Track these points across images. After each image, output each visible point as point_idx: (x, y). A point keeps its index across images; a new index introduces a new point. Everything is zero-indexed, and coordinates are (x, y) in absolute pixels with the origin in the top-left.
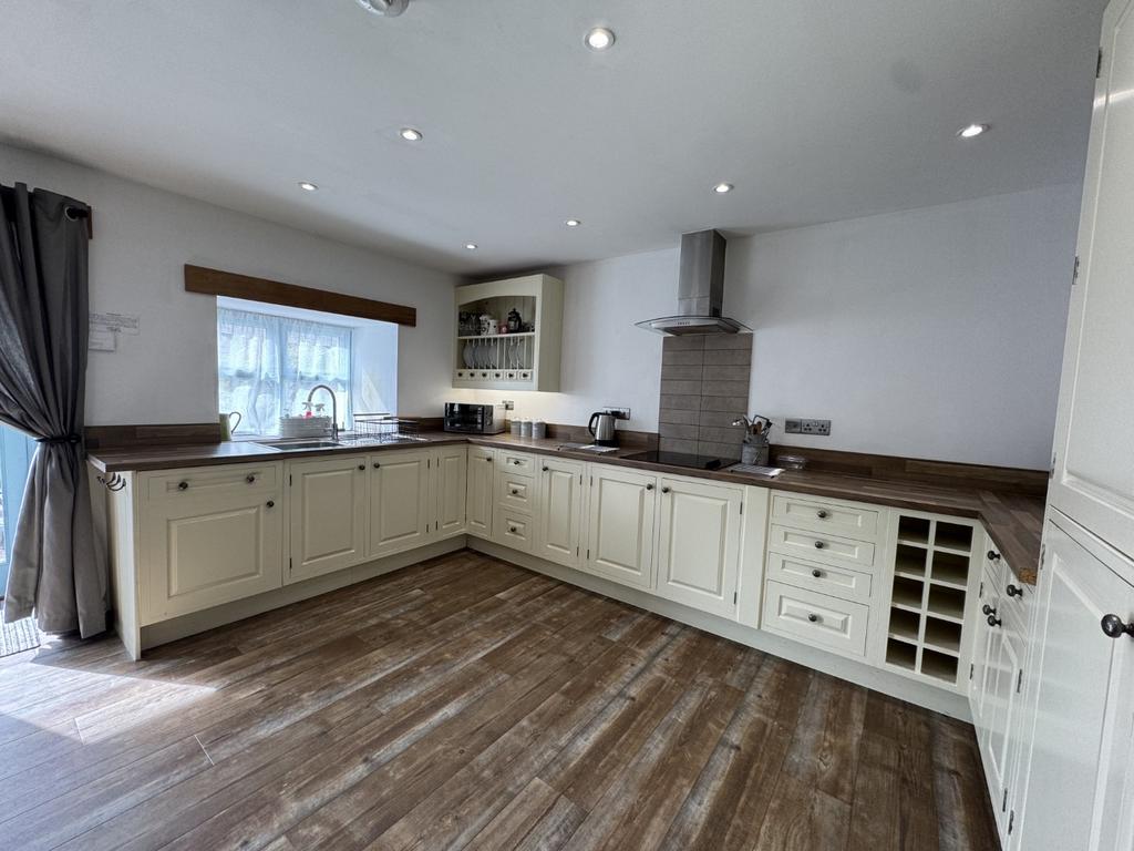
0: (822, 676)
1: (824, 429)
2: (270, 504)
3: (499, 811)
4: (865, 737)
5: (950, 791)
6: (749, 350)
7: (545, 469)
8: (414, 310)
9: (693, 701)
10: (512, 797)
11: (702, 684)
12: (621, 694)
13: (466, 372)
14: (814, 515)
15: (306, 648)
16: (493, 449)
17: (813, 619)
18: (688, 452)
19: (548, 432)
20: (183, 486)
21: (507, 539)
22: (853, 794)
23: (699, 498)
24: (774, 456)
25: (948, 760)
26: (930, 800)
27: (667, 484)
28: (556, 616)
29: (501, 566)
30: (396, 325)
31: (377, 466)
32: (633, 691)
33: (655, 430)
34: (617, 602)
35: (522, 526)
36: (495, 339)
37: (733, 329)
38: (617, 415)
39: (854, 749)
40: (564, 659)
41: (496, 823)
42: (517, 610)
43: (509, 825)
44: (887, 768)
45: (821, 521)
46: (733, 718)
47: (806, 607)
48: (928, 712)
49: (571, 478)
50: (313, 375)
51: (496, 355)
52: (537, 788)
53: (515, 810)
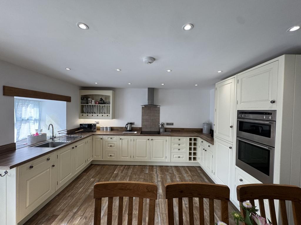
0: (180, 166)
1: (172, 124)
2: (53, 166)
3: (159, 207)
4: (191, 173)
5: (202, 175)
6: (159, 110)
7: (121, 139)
8: (70, 97)
9: (168, 177)
10: (159, 204)
11: (167, 174)
12: (158, 181)
13: (84, 114)
14: (178, 140)
15: (79, 204)
16: (102, 136)
17: (179, 157)
18: (148, 131)
19: (112, 129)
20: (31, 167)
21: (108, 158)
22: (195, 180)
23: (158, 140)
24: (166, 130)
25: (199, 172)
26: (201, 177)
27: (152, 138)
28: (132, 172)
29: (107, 166)
30: (66, 102)
31: (76, 146)
32: (159, 180)
33: (141, 126)
34: (141, 165)
35: (113, 154)
36: (95, 106)
37: (156, 106)
38: (131, 124)
39: (191, 175)
40: (143, 179)
41: (161, 208)
42: (123, 174)
43: (163, 207)
44: (195, 175)
45: (179, 141)
46: (175, 177)
47: (177, 156)
48: (194, 166)
49: (128, 140)
50: (26, 119)
51: (95, 110)
52: (161, 200)
53: (161, 205)
